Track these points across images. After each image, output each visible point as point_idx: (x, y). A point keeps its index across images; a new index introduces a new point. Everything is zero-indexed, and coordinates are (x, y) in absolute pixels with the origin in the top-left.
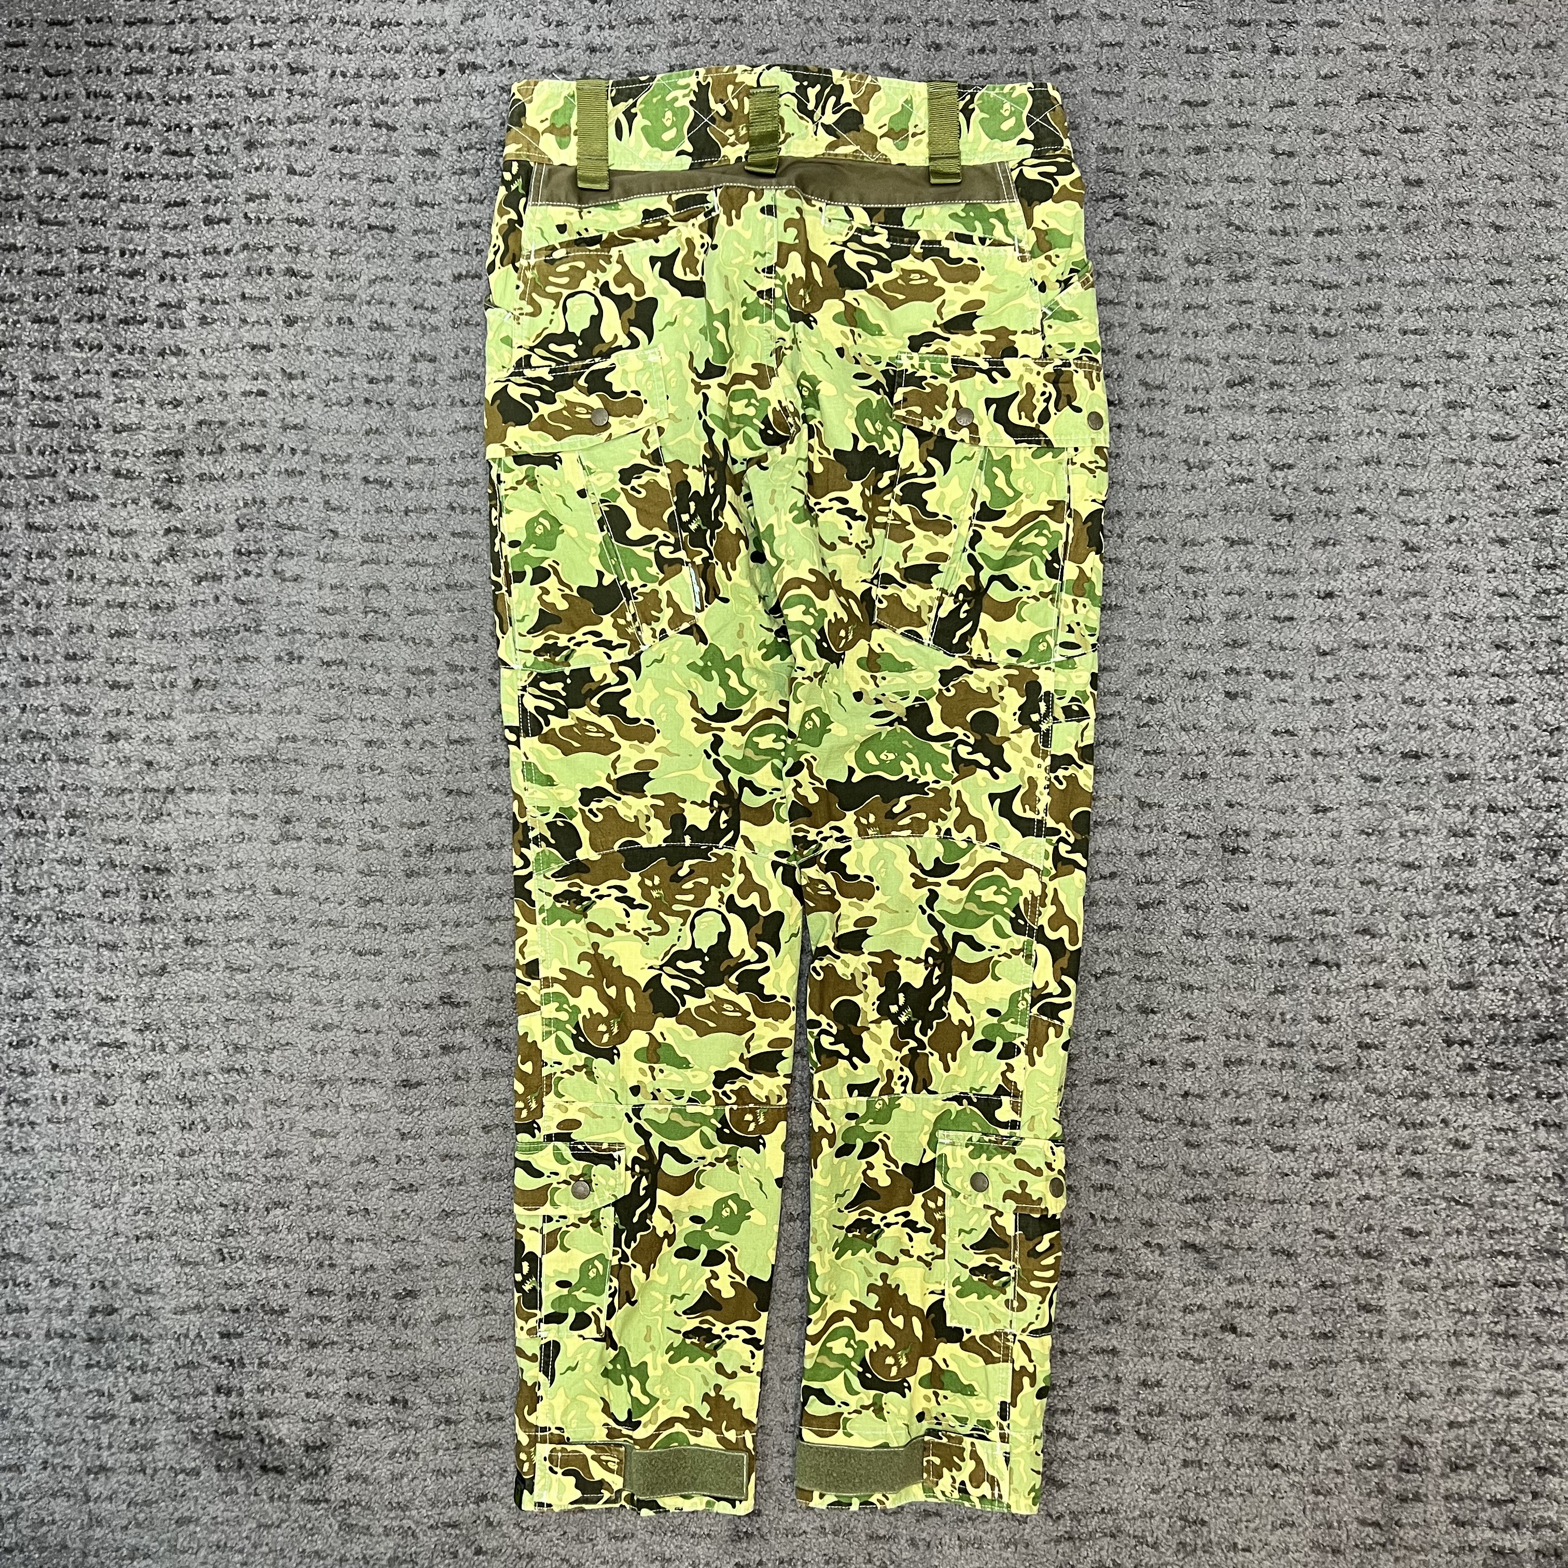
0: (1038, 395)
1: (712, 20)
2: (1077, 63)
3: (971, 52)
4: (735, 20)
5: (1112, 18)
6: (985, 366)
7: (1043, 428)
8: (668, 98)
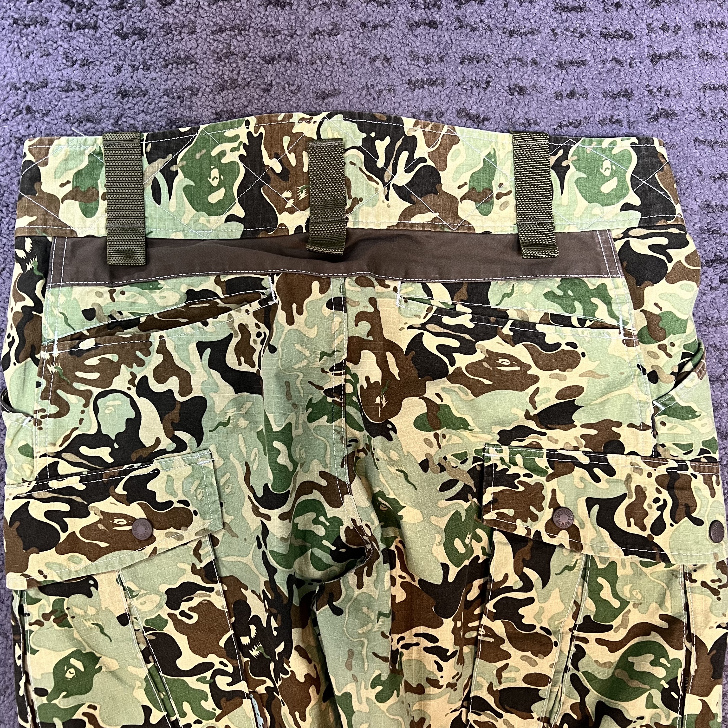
0: (649, 500)
1: (264, 58)
2: (677, 109)
3: (559, 96)
4: (289, 60)
5: (714, 58)
6: (586, 460)
7: (657, 539)
8: (214, 153)
